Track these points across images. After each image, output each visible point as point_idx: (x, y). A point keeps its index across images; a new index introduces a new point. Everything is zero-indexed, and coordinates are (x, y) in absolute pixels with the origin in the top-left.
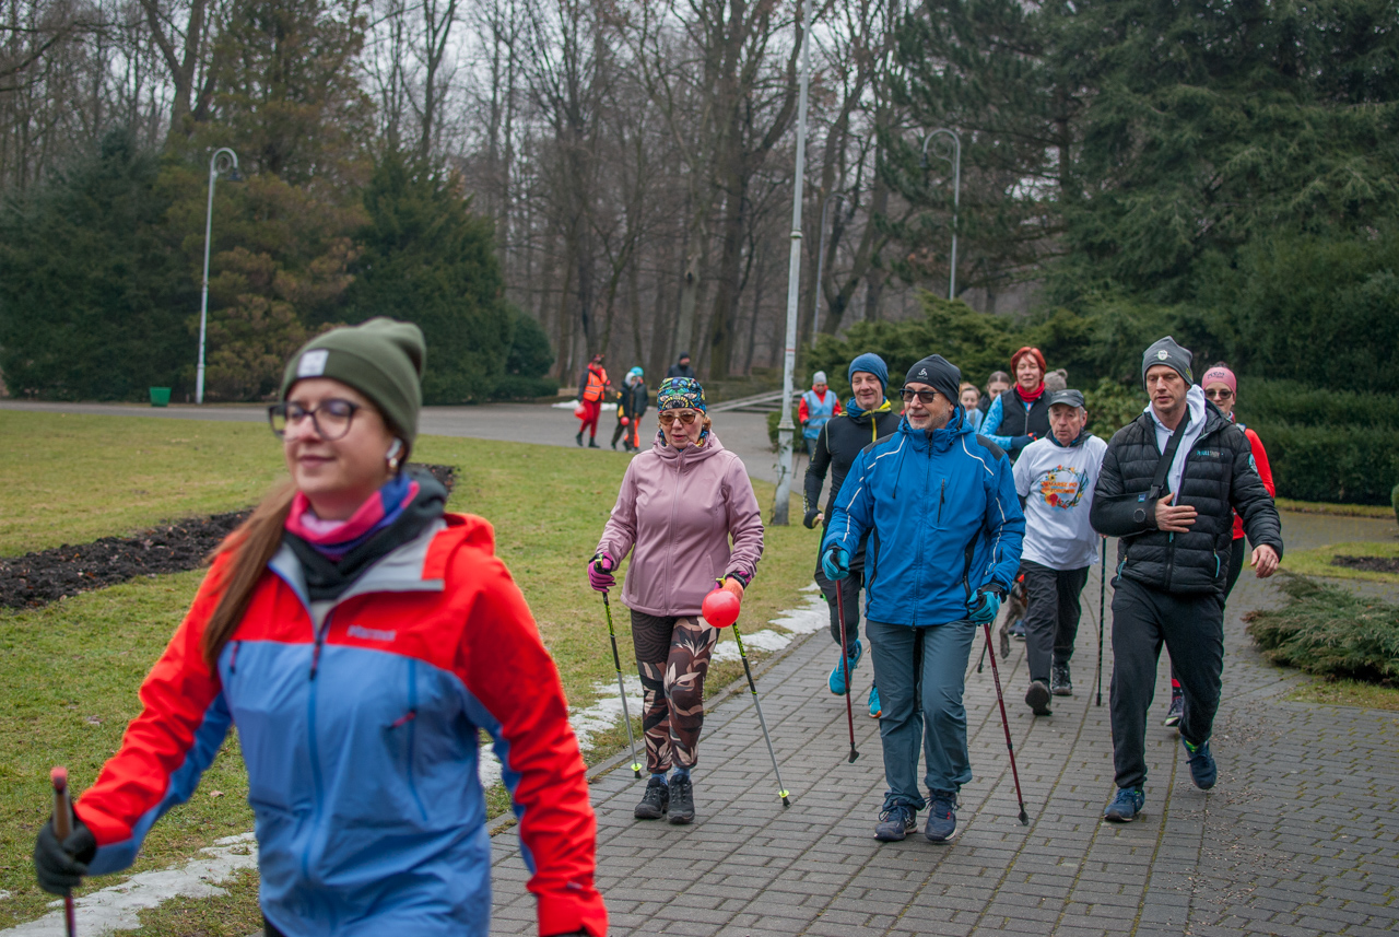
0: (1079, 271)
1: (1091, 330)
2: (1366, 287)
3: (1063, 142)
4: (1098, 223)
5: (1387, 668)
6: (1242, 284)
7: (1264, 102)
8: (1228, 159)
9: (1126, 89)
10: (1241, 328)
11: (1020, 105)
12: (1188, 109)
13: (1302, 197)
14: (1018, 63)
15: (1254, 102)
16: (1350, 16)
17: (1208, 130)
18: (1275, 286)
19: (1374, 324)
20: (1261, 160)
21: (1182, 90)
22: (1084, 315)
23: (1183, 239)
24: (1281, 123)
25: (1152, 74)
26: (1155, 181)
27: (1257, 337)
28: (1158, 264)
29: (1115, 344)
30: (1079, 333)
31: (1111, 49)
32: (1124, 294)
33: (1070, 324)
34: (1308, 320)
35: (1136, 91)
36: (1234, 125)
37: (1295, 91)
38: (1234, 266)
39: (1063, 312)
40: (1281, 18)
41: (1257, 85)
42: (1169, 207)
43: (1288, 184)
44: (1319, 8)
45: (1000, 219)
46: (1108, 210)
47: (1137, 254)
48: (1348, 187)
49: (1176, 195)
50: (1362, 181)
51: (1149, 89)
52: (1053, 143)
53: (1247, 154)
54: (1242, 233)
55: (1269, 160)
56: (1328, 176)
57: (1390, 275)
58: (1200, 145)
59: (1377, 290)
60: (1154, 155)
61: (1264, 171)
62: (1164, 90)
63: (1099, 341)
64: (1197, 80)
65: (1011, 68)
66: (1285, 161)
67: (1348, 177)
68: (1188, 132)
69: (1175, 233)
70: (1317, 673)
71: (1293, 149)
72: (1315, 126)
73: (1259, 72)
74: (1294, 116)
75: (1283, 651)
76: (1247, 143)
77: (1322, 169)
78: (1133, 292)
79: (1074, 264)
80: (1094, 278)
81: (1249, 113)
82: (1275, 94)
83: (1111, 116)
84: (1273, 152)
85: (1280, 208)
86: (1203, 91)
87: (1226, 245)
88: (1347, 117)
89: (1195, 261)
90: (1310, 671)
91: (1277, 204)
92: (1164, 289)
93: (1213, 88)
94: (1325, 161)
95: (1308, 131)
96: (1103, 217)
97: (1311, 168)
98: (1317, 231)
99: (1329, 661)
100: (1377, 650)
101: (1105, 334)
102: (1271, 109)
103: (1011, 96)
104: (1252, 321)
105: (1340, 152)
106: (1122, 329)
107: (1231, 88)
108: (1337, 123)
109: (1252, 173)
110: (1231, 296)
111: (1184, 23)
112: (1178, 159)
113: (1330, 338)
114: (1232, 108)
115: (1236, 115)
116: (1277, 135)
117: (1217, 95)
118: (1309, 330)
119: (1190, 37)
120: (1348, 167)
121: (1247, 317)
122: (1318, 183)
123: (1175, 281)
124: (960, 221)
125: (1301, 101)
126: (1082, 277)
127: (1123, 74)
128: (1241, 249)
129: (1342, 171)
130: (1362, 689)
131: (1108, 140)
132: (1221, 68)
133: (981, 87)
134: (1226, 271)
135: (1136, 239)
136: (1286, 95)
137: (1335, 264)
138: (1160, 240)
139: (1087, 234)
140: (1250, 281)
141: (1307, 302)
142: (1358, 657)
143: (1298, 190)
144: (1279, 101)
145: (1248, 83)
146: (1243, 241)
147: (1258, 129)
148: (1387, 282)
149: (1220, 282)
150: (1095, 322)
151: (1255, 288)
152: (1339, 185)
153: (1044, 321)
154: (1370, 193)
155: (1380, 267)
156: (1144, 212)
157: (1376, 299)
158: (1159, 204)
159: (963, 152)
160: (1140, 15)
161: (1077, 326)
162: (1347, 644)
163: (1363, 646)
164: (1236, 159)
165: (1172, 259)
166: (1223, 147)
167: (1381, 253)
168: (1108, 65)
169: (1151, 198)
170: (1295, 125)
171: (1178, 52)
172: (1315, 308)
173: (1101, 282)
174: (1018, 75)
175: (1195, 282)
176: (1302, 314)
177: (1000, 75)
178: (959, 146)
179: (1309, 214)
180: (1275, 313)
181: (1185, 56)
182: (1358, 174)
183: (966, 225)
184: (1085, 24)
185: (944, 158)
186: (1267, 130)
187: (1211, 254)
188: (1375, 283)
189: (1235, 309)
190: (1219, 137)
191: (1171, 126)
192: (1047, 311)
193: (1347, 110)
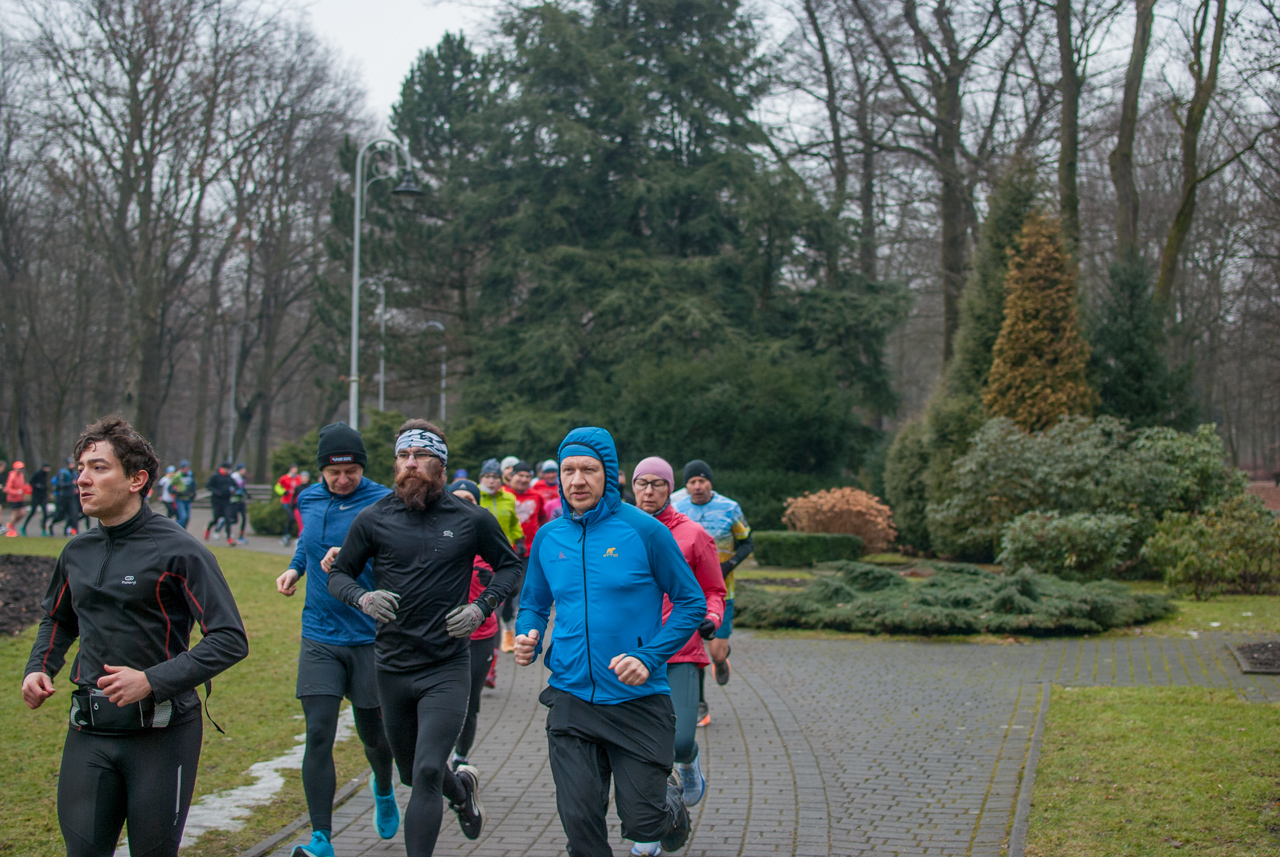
0: (487, 387)
1: (503, 431)
2: (710, 395)
3: (461, 286)
4: (500, 351)
5: (803, 619)
6: (618, 394)
7: (623, 257)
8: (598, 302)
9: (522, 251)
10: (619, 425)
11: (432, 259)
12: (567, 264)
13: (656, 328)
14: (429, 227)
15: (615, 257)
16: (683, 192)
17: (582, 280)
18: (644, 395)
19: (717, 421)
20: (623, 302)
21: (563, 250)
22: (496, 421)
23: (570, 363)
24: (636, 274)
25: (539, 238)
26: (543, 317)
27: (632, 433)
28: (549, 381)
29: (522, 443)
30: (493, 435)
31: (508, 220)
32: (525, 404)
33: (486, 428)
34: (669, 420)
35: (529, 250)
36: (601, 275)
37: (644, 248)
38: (608, 380)
39: (481, 420)
40: (635, 196)
41: (617, 245)
42: (557, 338)
43: (643, 318)
44: (663, 189)
45: (420, 349)
46: (508, 340)
47: (534, 375)
48: (689, 321)
49: (562, 330)
50: (699, 317)
51: (536, 249)
52: (453, 286)
53: (613, 297)
54: (610, 357)
55: (629, 301)
56: (674, 312)
57: (727, 386)
58: (579, 291)
59: (718, 398)
60: (542, 298)
61: (627, 310)
62: (550, 249)
63: (511, 441)
64: (573, 242)
65: (425, 230)
66: (641, 302)
67: (688, 313)
68: (569, 282)
69: (562, 358)
70: (765, 628)
71: (646, 292)
72: (662, 275)
73: (618, 235)
74: (645, 268)
75: (743, 618)
76: (611, 288)
77: (669, 307)
78: (532, 401)
79: (482, 382)
80: (500, 392)
81: (612, 265)
82: (630, 251)
83: (507, 270)
84: (631, 295)
85: (640, 336)
86: (578, 251)
87: (603, 364)
88: (684, 268)
89: (578, 378)
90: (759, 627)
91: (636, 333)
92: (555, 398)
93: (586, 247)
94: (671, 301)
95: (656, 279)
96: (504, 346)
97: (660, 305)
98: (668, 352)
99: (773, 619)
100: (796, 611)
101: (516, 435)
102: (629, 263)
103: (425, 252)
104: (628, 422)
105: (681, 294)
106: (528, 431)
107: (597, 247)
108: (677, 272)
109: (617, 311)
110: (609, 404)
111: (563, 199)
112: (561, 300)
113: (686, 432)
114: (599, 262)
115: (603, 268)
116: (634, 283)
117: (587, 253)
118: (671, 427)
119: (564, 211)
120: (687, 305)
121: (623, 419)
122: (666, 318)
123: (562, 393)
124: (389, 350)
125: (649, 255)
126: (490, 392)
127: (516, 238)
128: (614, 368)
129: (682, 309)
130: (792, 632)
131: (503, 287)
132: (588, 230)
133: (401, 246)
134: (604, 386)
135: (532, 363)
136: (638, 252)
137: (686, 380)
138: (551, 363)
139: (491, 358)
140: (624, 393)
141: (668, 407)
142: (787, 615)
143: (651, 323)
144: (634, 257)
145: (609, 242)
146: (612, 362)
147: (619, 278)
148: (725, 391)
149: (600, 393)
150: (505, 427)
151: (627, 397)
152: (682, 319)
153: (463, 427)
154: (706, 325)
155: (718, 379)
156: (539, 342)
157: (718, 403)
158: (550, 336)
159: (387, 295)
160: (528, 192)
161: (491, 432)
162: (780, 609)
163: (787, 609)
164: (606, 301)
165: (561, 378)
166: (595, 292)
167: (720, 368)
168: (506, 231)
169: (542, 332)
170: (647, 274)
171: (559, 221)
172: (675, 411)
173: (505, 395)
174: (430, 237)
175: (580, 394)
176: (665, 415)
177: (416, 237)
178: (381, 291)
179: (660, 340)
180: (645, 416)
181: (564, 224)
182: (694, 311)
183: (393, 355)
184: (484, 199)
185: (372, 300)
186: (627, 279)
187: (591, 372)
188: (715, 392)
189: (613, 413)
190: (592, 284)
191: (556, 277)
192: (465, 419)
193: (683, 263)
